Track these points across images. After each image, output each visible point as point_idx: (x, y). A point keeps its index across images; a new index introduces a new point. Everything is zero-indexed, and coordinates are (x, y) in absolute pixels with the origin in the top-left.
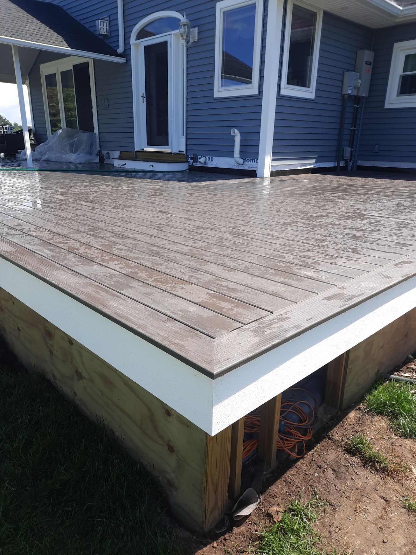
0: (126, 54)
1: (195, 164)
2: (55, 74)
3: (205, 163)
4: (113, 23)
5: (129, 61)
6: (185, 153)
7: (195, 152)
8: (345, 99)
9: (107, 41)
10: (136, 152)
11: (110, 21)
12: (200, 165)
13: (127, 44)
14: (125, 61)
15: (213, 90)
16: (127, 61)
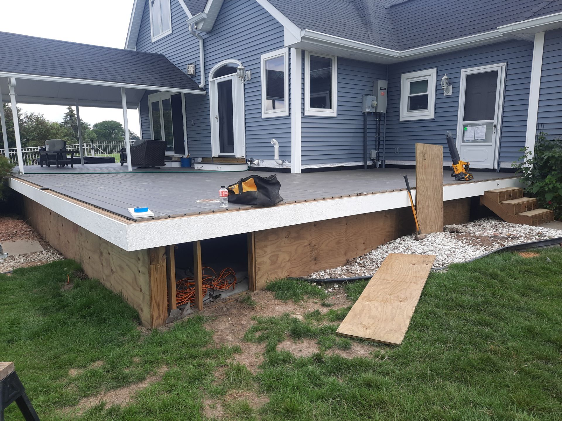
0: (206, 88)
1: (251, 166)
2: (158, 101)
3: (258, 164)
4: (197, 67)
5: (207, 93)
6: (245, 157)
7: (251, 157)
8: (365, 116)
9: (194, 79)
10: (213, 157)
11: (195, 65)
12: (255, 166)
13: (206, 81)
14: (205, 93)
15: (261, 113)
16: (206, 93)
